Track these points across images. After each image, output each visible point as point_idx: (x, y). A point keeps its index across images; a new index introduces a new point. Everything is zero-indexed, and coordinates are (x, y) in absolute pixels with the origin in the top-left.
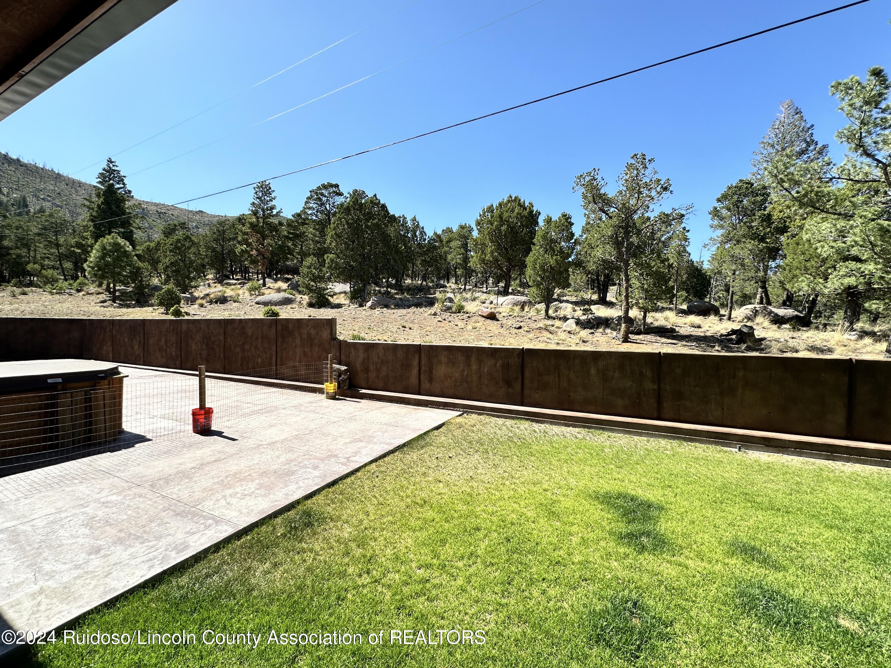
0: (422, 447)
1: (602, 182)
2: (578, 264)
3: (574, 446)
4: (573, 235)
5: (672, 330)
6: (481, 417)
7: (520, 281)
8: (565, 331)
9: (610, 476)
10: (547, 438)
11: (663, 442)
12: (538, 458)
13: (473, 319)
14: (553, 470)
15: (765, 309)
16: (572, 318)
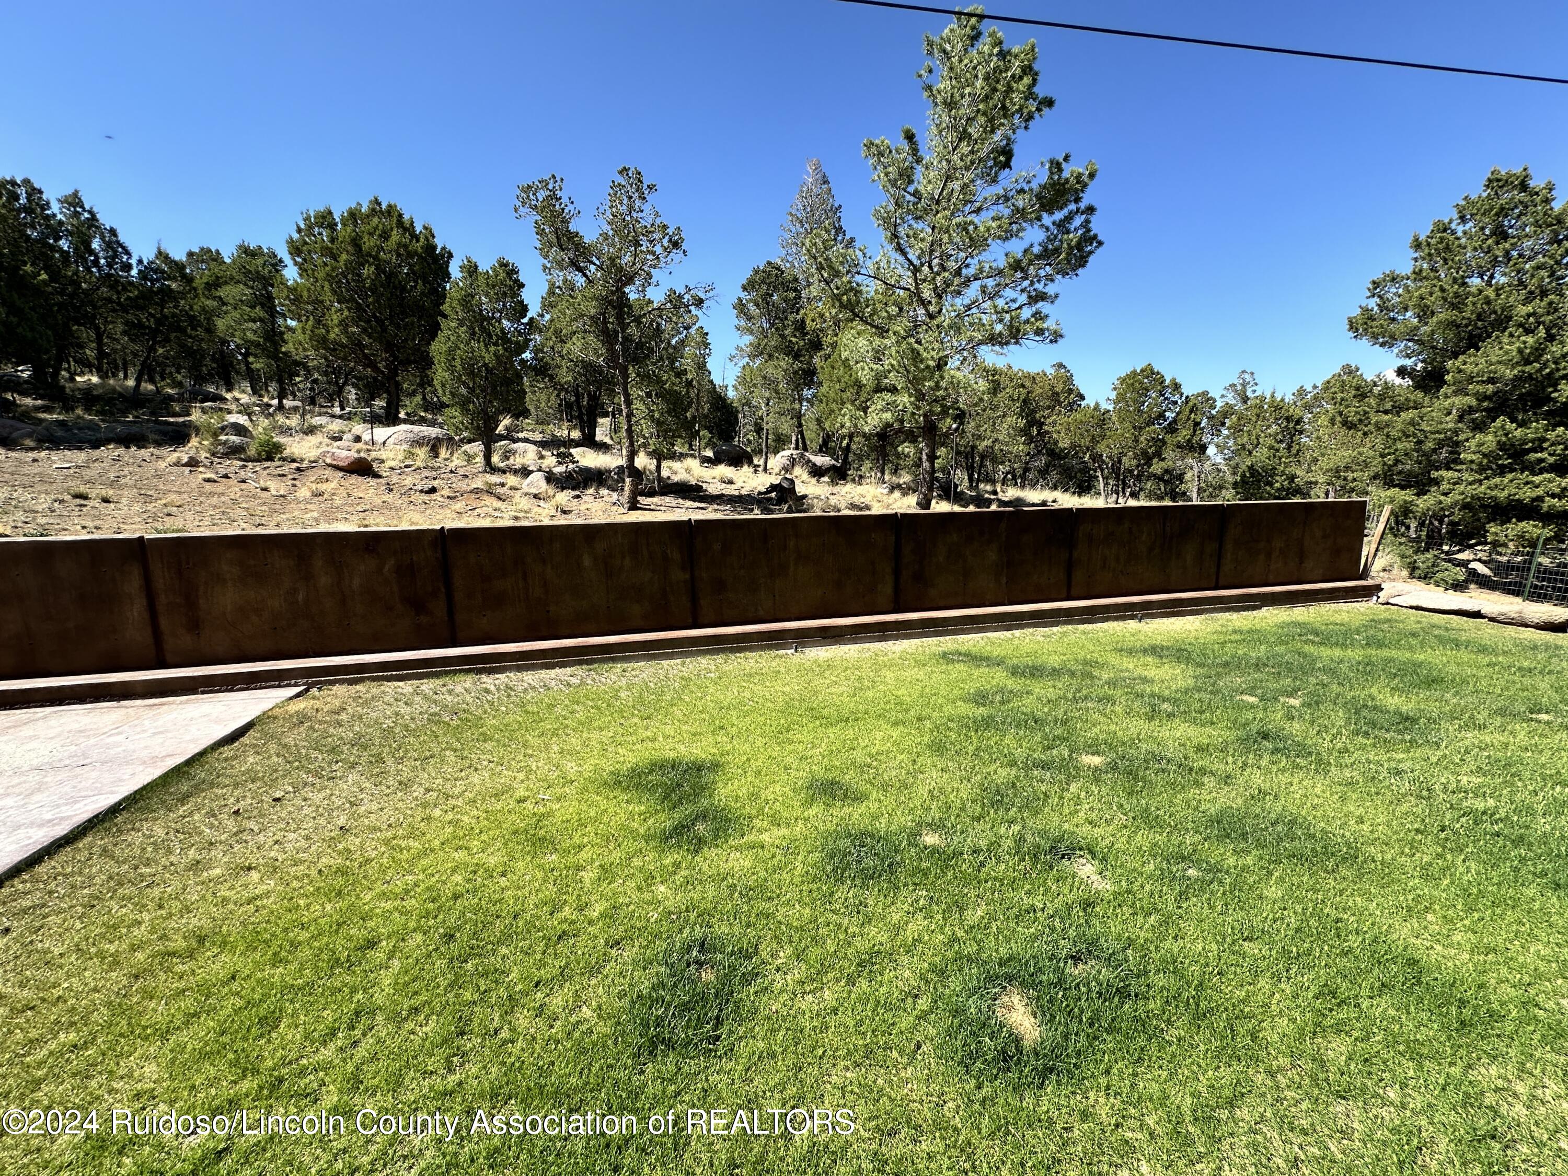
0: (183, 799)
1: (571, 207)
2: (542, 370)
3: (567, 702)
4: (524, 309)
5: (698, 488)
6: (358, 687)
7: (424, 398)
8: (526, 494)
9: (634, 738)
10: (513, 699)
11: (704, 662)
12: (498, 741)
13: (312, 475)
14: (531, 756)
15: (802, 456)
16: (539, 470)
